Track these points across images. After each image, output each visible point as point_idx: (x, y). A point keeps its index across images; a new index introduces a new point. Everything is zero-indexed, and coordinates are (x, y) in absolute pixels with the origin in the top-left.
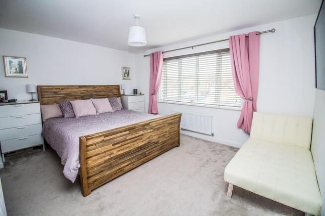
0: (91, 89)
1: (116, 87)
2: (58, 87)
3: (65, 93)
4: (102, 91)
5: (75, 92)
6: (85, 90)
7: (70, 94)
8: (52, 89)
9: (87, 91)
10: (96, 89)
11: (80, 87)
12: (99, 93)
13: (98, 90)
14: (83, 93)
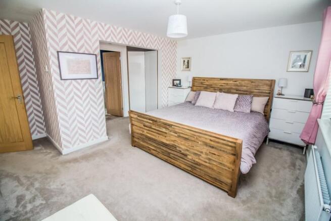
0: (231, 82)
1: (268, 82)
2: (204, 79)
3: (207, 84)
4: (245, 86)
5: (215, 84)
6: (224, 83)
7: (211, 85)
8: (200, 80)
9: (227, 84)
10: (237, 83)
11: (222, 79)
12: (239, 88)
13: (239, 84)
14: (222, 86)
